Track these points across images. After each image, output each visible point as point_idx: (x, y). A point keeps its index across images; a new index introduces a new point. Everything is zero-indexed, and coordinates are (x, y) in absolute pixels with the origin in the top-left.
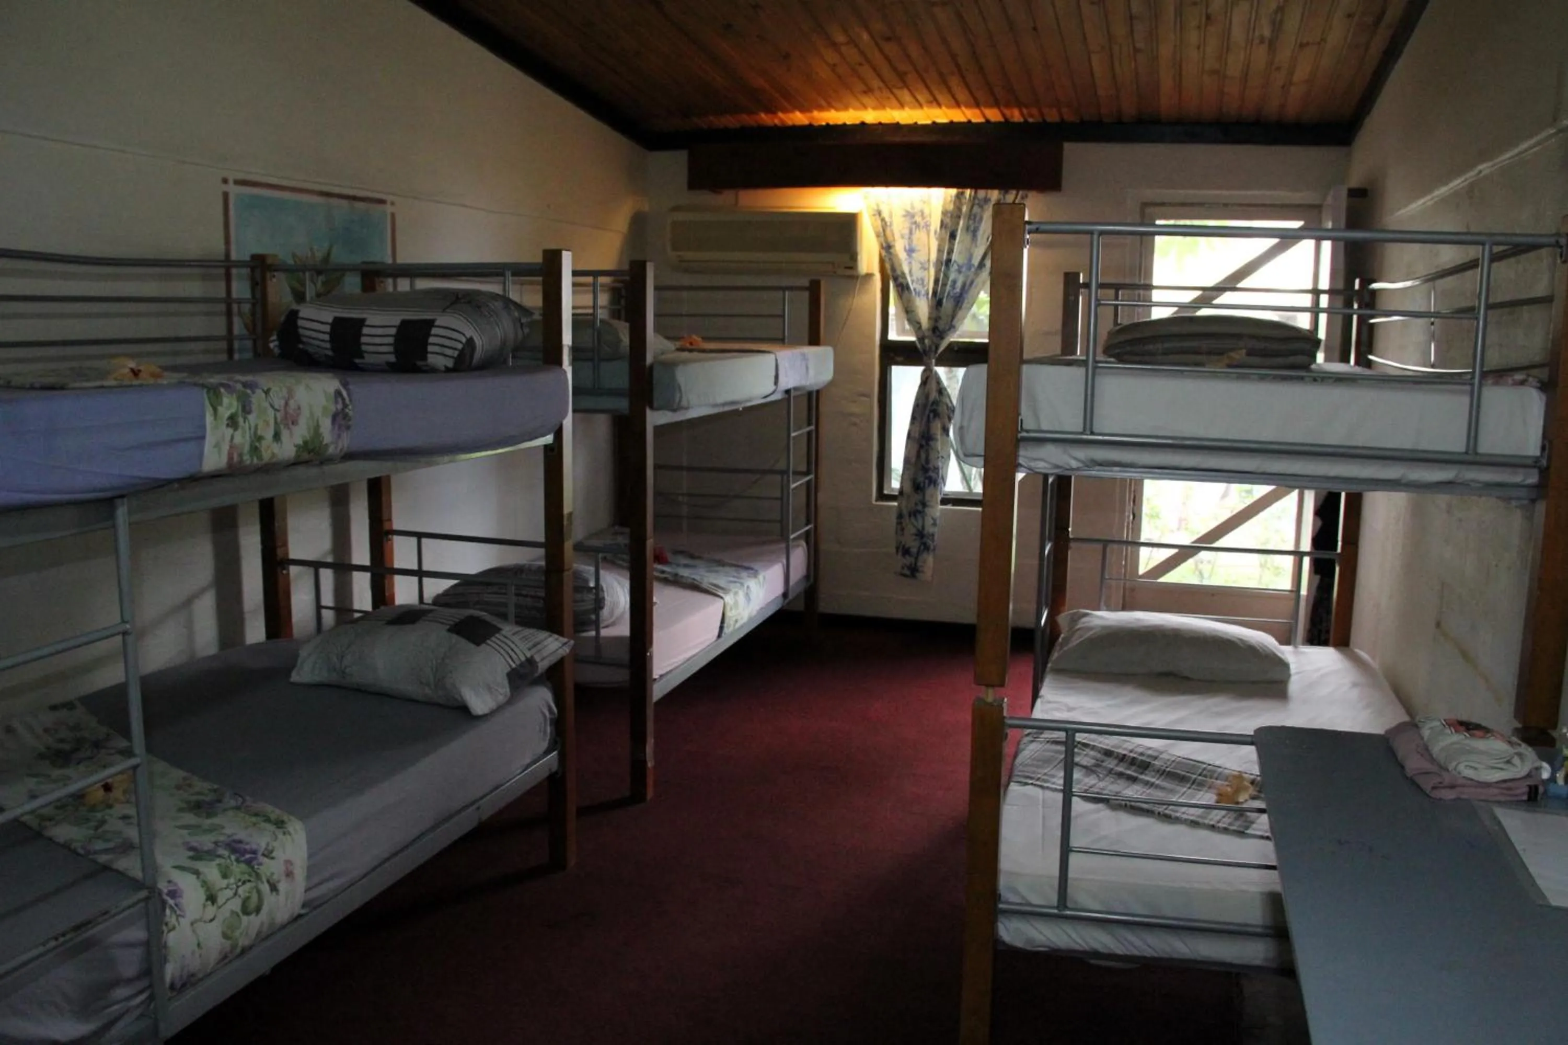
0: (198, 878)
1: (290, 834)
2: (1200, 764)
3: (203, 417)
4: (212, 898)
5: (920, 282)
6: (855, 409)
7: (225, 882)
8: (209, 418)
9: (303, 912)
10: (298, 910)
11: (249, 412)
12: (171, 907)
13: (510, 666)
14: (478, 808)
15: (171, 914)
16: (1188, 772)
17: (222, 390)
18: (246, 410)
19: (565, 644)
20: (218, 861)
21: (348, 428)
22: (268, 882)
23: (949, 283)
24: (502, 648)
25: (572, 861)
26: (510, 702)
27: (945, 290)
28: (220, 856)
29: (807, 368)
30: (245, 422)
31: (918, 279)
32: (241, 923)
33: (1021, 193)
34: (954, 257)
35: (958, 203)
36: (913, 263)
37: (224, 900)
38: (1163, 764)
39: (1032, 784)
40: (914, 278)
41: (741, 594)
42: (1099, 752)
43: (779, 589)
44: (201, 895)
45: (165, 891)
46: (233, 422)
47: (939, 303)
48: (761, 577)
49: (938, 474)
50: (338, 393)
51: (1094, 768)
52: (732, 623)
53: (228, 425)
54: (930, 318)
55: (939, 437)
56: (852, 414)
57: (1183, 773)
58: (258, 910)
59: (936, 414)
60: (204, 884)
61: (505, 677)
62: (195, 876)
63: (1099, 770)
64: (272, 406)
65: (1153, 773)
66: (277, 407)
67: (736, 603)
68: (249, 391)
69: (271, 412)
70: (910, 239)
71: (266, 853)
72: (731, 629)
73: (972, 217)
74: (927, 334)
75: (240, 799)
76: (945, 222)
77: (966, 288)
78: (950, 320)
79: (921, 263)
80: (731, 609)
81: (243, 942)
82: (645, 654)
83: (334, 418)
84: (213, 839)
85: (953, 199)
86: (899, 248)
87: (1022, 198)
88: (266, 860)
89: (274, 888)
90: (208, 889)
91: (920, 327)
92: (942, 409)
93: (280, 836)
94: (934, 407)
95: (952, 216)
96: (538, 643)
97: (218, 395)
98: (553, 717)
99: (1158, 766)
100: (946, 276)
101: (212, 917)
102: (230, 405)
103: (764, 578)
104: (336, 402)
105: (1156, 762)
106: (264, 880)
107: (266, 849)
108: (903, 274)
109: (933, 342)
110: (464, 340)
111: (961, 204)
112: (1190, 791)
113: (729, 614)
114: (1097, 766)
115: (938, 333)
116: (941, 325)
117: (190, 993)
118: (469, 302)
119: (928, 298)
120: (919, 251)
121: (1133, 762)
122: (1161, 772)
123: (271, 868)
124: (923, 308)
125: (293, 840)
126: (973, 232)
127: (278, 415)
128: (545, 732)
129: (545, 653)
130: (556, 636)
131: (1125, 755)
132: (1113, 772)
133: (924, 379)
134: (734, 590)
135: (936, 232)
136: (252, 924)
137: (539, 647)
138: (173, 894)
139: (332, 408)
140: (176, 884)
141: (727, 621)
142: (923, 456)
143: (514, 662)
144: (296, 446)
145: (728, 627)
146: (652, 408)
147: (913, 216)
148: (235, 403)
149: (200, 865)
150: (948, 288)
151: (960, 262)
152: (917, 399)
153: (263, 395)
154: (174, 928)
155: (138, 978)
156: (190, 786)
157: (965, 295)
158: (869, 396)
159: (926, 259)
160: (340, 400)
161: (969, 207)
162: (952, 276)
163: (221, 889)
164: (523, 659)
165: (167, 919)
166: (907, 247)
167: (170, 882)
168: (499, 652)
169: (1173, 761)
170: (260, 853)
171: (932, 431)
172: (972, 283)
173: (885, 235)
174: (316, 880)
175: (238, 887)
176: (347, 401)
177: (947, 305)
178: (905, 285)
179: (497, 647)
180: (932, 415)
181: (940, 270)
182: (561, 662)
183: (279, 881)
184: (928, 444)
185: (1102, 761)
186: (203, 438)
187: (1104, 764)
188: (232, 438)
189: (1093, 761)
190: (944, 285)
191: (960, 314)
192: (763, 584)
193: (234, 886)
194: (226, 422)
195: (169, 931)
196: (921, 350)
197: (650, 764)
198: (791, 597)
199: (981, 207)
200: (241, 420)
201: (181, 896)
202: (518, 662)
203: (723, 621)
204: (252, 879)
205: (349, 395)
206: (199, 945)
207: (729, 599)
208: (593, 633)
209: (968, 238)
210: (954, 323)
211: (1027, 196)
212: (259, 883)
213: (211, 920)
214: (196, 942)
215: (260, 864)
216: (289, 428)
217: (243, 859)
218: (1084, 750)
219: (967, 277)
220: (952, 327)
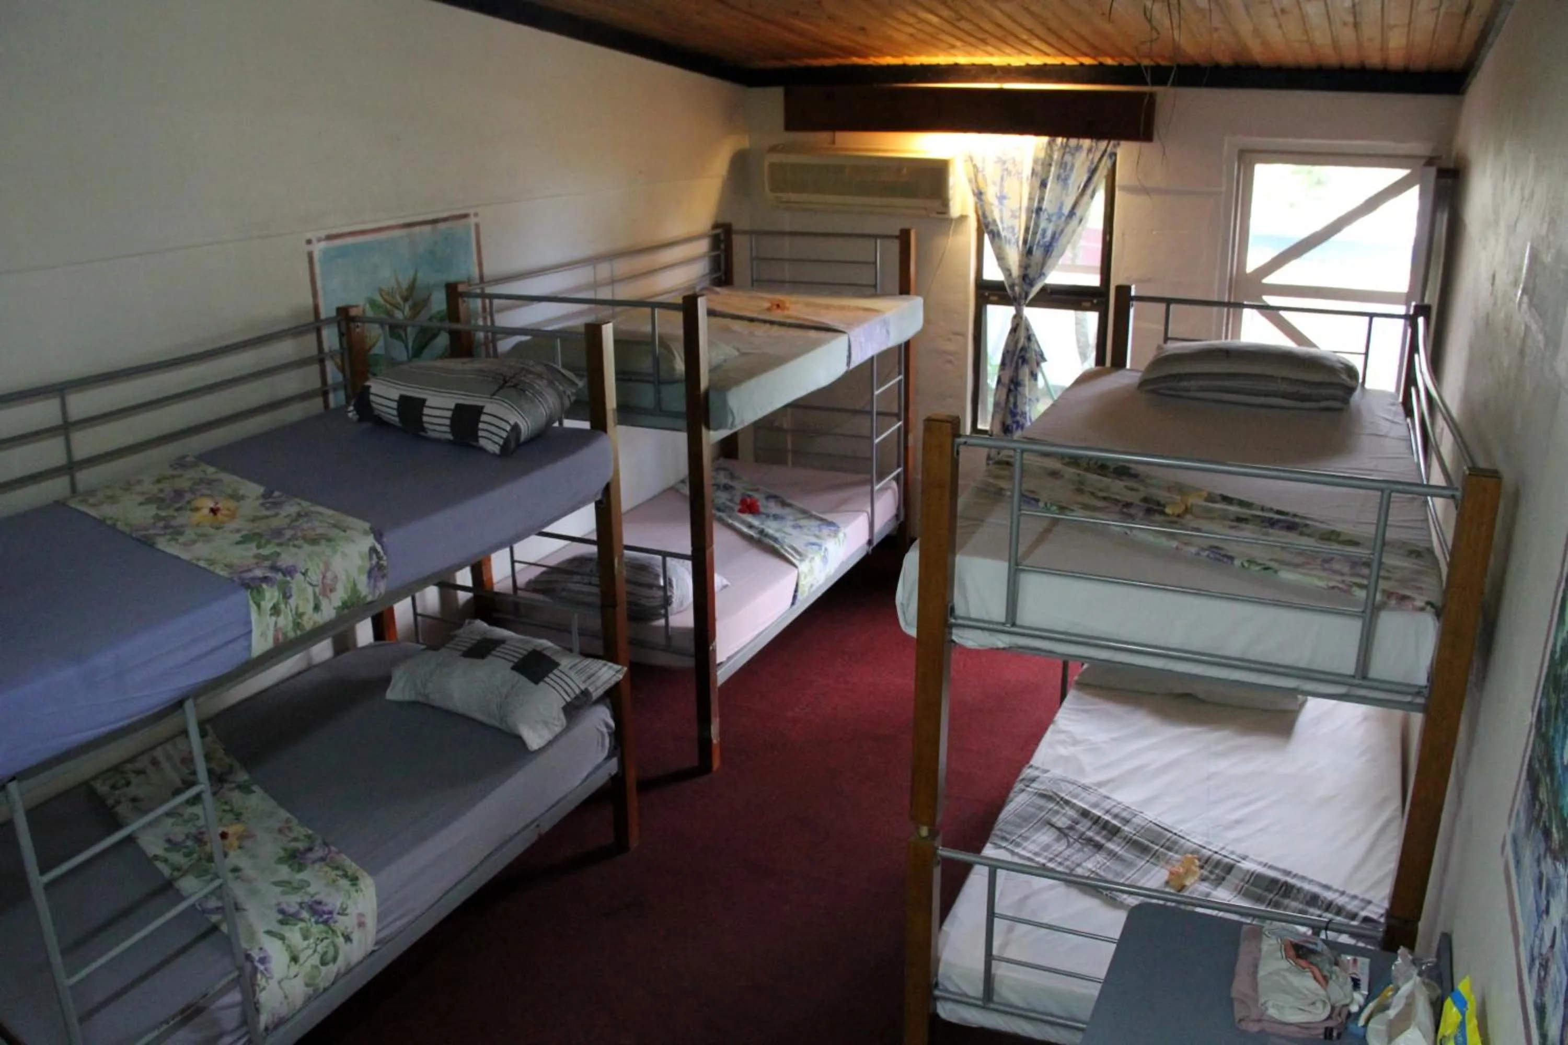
0: (284, 943)
1: (362, 891)
2: (1166, 832)
3: (248, 614)
4: (295, 959)
5: (1010, 230)
6: (950, 347)
7: (306, 942)
8: (254, 616)
9: (376, 948)
10: (370, 948)
11: (290, 596)
12: (262, 973)
13: (565, 700)
14: (538, 826)
15: (262, 978)
16: (1152, 842)
17: (264, 586)
18: (286, 596)
19: (618, 672)
20: (301, 925)
21: (383, 576)
22: (343, 935)
23: (1040, 232)
24: (558, 684)
25: (634, 843)
26: (567, 729)
27: (1035, 238)
28: (302, 920)
29: (888, 332)
30: (286, 607)
31: (1008, 228)
32: (320, 973)
33: (1112, 143)
34: (1045, 205)
35: (1049, 152)
36: (1004, 210)
37: (305, 958)
38: (1131, 831)
39: (1004, 848)
40: (1005, 226)
41: (818, 560)
42: (1077, 811)
43: (865, 537)
44: (285, 957)
45: (257, 958)
46: (275, 610)
47: (1030, 252)
48: (841, 535)
49: (1025, 418)
50: (373, 550)
51: (1067, 831)
52: (807, 589)
53: (271, 615)
54: (1020, 266)
55: (1027, 382)
56: (945, 352)
57: (1146, 842)
58: (335, 959)
59: (1024, 360)
60: (289, 947)
61: (561, 711)
62: (280, 942)
63: (1071, 833)
64: (311, 584)
65: (1120, 840)
66: (315, 583)
67: (811, 570)
68: (289, 578)
69: (310, 590)
70: (1002, 186)
71: (341, 912)
72: (806, 594)
73: (1063, 165)
74: (1017, 281)
75: (327, 849)
76: (1036, 169)
77: (1057, 236)
78: (1040, 267)
79: (1012, 211)
80: (805, 578)
81: (322, 985)
82: (708, 647)
83: (370, 574)
84: (299, 900)
85: (1045, 146)
86: (991, 195)
87: (1115, 146)
88: (340, 918)
89: (348, 939)
90: (292, 952)
91: (1010, 275)
92: (1031, 356)
93: (354, 894)
94: (1023, 353)
95: (1043, 164)
96: (593, 675)
97: (260, 591)
98: (610, 731)
99: (1126, 833)
100: (1037, 225)
101: (295, 974)
102: (272, 598)
103: (845, 535)
104: (371, 558)
105: (1126, 828)
106: (339, 934)
107: (341, 907)
108: (994, 221)
109: (1023, 289)
110: (508, 428)
111: (1052, 150)
112: (1148, 864)
113: (802, 583)
114: (1071, 828)
115: (1028, 281)
116: (1032, 273)
117: (282, 1029)
118: (515, 386)
119: (1018, 246)
120: (1009, 198)
121: (1106, 825)
122: (1127, 840)
123: (343, 923)
124: (1014, 256)
125: (364, 895)
126: (1063, 180)
127: (317, 590)
128: (603, 745)
129: (599, 683)
130: (610, 664)
131: (1099, 817)
132: (1083, 837)
133: (1014, 326)
134: (810, 556)
135: (1028, 178)
136: (331, 970)
137: (593, 679)
138: (263, 960)
139: (367, 565)
140: (265, 951)
141: (800, 590)
142: (1012, 400)
143: (569, 696)
144: (335, 608)
145: (802, 594)
146: (708, 428)
147: (1004, 163)
148: (276, 593)
149: (286, 931)
150: (1038, 236)
151: (1050, 211)
152: (1007, 345)
153: (302, 577)
154: (264, 989)
155: (238, 1028)
156: (290, 829)
157: (1054, 244)
158: (964, 335)
159: (1018, 206)
160: (374, 556)
161: (1061, 155)
162: (1043, 224)
163: (303, 950)
164: (578, 691)
165: (259, 982)
166: (998, 194)
167: (261, 949)
168: (554, 688)
169: (1143, 827)
170: (336, 911)
171: (1020, 378)
172: (1062, 231)
173: (976, 181)
174: (385, 923)
175: (317, 945)
176: (382, 553)
177: (1037, 253)
178: (996, 231)
179: (555, 685)
180: (1020, 361)
181: (1031, 217)
182: (617, 685)
183: (352, 932)
184: (1016, 389)
185: (1077, 823)
186: (250, 632)
187: (1078, 827)
188: (276, 623)
189: (1069, 822)
190: (1035, 233)
191: (1050, 262)
192: (843, 541)
193: (314, 945)
194: (269, 613)
195: (261, 991)
196: (1012, 296)
197: (715, 741)
198: (875, 543)
199: (1073, 155)
200: (282, 606)
201: (269, 962)
202: (573, 696)
203: (796, 591)
204: (328, 936)
205: (383, 547)
206: (286, 997)
207: (803, 567)
208: (662, 622)
209: (1059, 188)
210: (1044, 271)
211: (1119, 144)
212: (335, 938)
213: (295, 976)
214: (283, 996)
215: (336, 922)
216: (328, 597)
217: (321, 920)
218: (1063, 808)
219: (1057, 226)
220: (1042, 274)
